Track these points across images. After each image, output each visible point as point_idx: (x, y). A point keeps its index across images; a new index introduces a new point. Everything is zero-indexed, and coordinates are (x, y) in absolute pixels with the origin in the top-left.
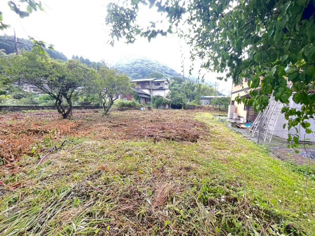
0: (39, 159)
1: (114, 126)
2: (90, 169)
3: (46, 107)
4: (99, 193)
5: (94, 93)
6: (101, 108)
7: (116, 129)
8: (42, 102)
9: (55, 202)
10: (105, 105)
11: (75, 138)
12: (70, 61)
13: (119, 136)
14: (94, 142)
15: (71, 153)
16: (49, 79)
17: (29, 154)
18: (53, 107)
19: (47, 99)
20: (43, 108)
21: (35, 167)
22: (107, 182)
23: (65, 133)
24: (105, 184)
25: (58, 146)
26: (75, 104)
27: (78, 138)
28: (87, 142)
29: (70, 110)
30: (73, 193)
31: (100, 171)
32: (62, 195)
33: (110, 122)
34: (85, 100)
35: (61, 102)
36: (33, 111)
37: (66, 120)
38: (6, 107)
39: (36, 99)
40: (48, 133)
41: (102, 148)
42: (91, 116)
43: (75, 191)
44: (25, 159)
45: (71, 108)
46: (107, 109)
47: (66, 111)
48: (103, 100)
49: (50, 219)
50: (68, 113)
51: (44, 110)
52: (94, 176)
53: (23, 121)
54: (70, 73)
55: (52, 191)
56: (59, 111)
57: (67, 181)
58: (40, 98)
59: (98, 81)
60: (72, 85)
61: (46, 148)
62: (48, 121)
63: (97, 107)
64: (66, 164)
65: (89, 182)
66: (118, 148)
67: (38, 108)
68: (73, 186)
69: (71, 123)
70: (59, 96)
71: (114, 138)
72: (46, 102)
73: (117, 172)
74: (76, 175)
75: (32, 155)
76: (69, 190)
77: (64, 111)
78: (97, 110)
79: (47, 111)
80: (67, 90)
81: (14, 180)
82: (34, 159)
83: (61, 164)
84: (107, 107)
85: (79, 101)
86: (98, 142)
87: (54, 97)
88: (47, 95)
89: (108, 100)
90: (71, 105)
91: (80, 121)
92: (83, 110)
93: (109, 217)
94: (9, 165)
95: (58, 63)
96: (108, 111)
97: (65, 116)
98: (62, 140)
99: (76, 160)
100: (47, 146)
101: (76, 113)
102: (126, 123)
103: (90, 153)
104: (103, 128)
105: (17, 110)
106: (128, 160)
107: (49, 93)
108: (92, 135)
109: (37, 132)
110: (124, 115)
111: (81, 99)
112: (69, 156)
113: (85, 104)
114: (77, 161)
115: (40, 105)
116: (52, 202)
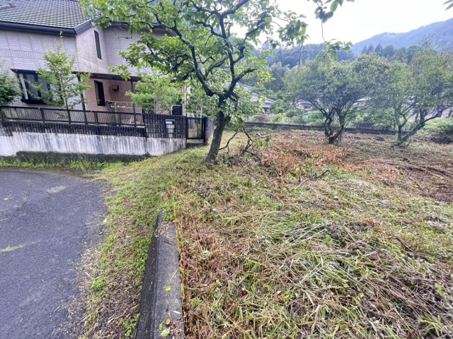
0: (300, 181)
1: (411, 169)
2: (352, 216)
3: (313, 127)
4: (358, 249)
5: (386, 106)
6: (394, 133)
7: (415, 174)
8: (309, 121)
9: (308, 227)
10: (403, 129)
11: (339, 171)
12: (359, 60)
13: (420, 188)
14: (366, 184)
15: (332, 187)
16: (326, 90)
17: (292, 174)
18: (319, 128)
19: (317, 117)
20: (309, 128)
21: (296, 188)
22: (375, 243)
23: (328, 162)
24: (370, 244)
25: (318, 175)
26: (349, 125)
27: (343, 172)
28: (354, 180)
29: (340, 133)
30: (326, 230)
31: (365, 225)
32: (315, 226)
33: (405, 159)
34: (366, 119)
35: (331, 121)
36: (300, 131)
37: (332, 146)
38: (280, 125)
39: (306, 117)
40: (310, 157)
41: (378, 196)
42: (369, 145)
43: (329, 230)
44: (289, 177)
45: (342, 130)
46: (404, 136)
47: (334, 134)
48: (401, 120)
49: (302, 239)
50: (336, 136)
51: (310, 131)
52: (356, 227)
53: (291, 141)
54: (355, 78)
55: (306, 216)
56: (326, 133)
57: (322, 215)
58: (309, 115)
59: (401, 85)
60: (353, 96)
61: (306, 173)
62: (312, 144)
63: (386, 131)
64: (323, 197)
65: (348, 230)
66: (409, 206)
67: (304, 128)
68: (327, 223)
69: (339, 151)
70: (330, 113)
71: (406, 188)
72: (314, 121)
73: (396, 241)
74: (333, 214)
75: (294, 175)
76: (323, 225)
77: (331, 133)
78: (382, 136)
79: (312, 132)
80: (345, 104)
81: (280, 192)
82: (295, 180)
83: (318, 194)
84: (405, 133)
85: (356, 120)
86: (372, 186)
87: (325, 114)
88: (318, 111)
89: (411, 120)
90: (343, 126)
91: (350, 149)
92: (358, 135)
93: (366, 286)
94: (278, 178)
95: (342, 67)
96: (405, 139)
97: (331, 141)
98: (324, 169)
99: (336, 197)
100: (308, 171)
101: (347, 138)
102: (448, 170)
103: (355, 196)
104: (386, 166)
105: (288, 129)
106: (427, 235)
107: (321, 110)
108: (364, 173)
109: (301, 154)
110: (444, 153)
111: (359, 118)
112: (328, 189)
113: (363, 125)
114: (337, 199)
115: (307, 125)
116: (305, 226)
